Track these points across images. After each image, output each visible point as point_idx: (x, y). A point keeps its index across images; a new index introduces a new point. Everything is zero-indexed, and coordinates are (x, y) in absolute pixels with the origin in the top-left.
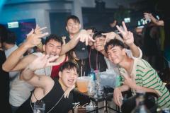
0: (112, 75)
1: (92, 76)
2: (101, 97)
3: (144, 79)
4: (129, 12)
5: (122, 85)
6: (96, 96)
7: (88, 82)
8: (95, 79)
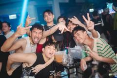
0: (79, 50)
1: (66, 51)
2: (72, 66)
3: (103, 52)
4: (93, 4)
5: (86, 56)
6: (68, 65)
7: (63, 55)
8: (67, 53)
